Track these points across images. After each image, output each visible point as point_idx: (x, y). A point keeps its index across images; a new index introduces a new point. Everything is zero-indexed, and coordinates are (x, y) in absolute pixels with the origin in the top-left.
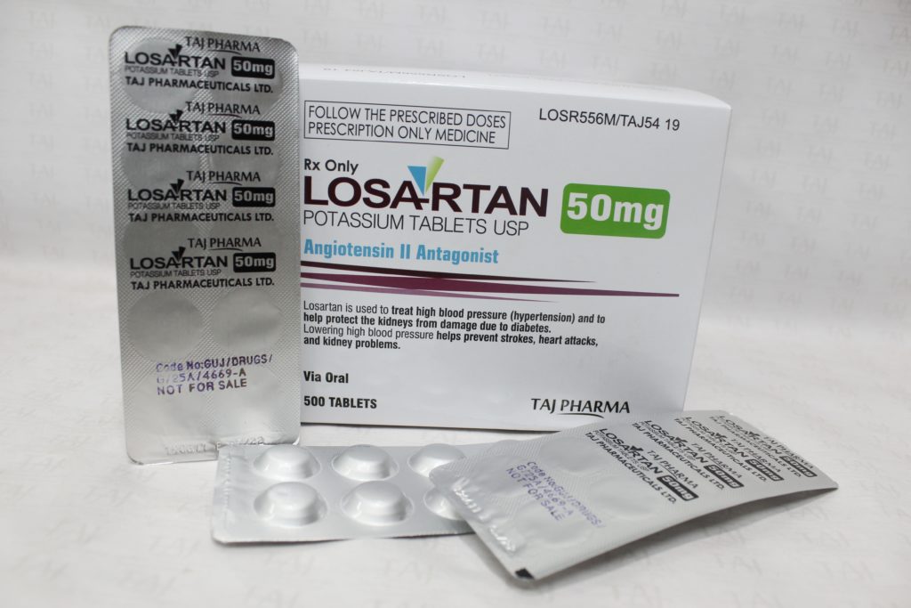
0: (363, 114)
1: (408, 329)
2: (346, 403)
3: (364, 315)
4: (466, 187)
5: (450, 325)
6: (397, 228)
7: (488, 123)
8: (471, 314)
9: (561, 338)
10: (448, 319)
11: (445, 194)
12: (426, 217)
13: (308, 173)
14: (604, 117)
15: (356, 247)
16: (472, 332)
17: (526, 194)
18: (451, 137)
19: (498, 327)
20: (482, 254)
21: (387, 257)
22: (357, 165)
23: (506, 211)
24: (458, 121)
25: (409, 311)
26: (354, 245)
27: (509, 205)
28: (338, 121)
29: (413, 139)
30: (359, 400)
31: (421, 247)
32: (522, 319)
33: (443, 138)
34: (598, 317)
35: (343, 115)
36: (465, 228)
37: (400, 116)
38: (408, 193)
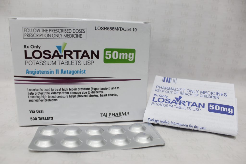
0: (41, 30)
1: (60, 95)
2: (43, 119)
3: (46, 92)
4: (74, 51)
5: (73, 93)
6: (54, 65)
7: (79, 32)
8: (79, 89)
9: (107, 95)
10: (72, 91)
11: (68, 54)
12: (63, 61)
13: (25, 49)
14: (114, 28)
15: (42, 71)
16: (80, 95)
17: (92, 52)
18: (68, 36)
19: (87, 93)
20: (80, 71)
21: (52, 73)
22: (40, 46)
24: (70, 32)
25: (60, 90)
26: (41, 70)
27: (88, 56)
28: (33, 33)
29: (57, 38)
30: (47, 117)
31: (62, 70)
32: (94, 90)
33: (66, 37)
34: (117, 87)
35: (35, 31)
36: (75, 63)
37: (52, 31)
38: (57, 54)
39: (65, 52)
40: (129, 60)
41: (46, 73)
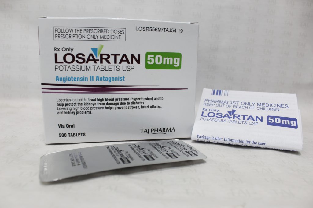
0: (74, 31)
1: (95, 106)
2: (75, 135)
3: (78, 102)
4: (112, 55)
5: (109, 104)
6: (88, 70)
7: (118, 32)
8: (117, 100)
9: (149, 106)
10: (109, 102)
12: (98, 66)
13: (56, 52)
14: (158, 29)
15: (74, 78)
16: (118, 106)
17: (133, 56)
18: (105, 38)
19: (126, 103)
20: (119, 78)
21: (86, 81)
22: (73, 49)
23: (126, 62)
24: (107, 32)
25: (94, 100)
26: (73, 77)
27: (127, 60)
28: (65, 34)
29: (92, 39)
30: (79, 133)
31: (97, 77)
32: (134, 100)
33: (103, 38)
34: (161, 98)
35: (67, 31)
36: (112, 69)
37: (87, 31)
38: (92, 58)
39: (102, 55)
40: (175, 66)
41: (79, 81)
